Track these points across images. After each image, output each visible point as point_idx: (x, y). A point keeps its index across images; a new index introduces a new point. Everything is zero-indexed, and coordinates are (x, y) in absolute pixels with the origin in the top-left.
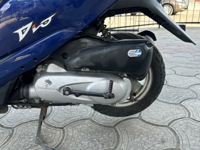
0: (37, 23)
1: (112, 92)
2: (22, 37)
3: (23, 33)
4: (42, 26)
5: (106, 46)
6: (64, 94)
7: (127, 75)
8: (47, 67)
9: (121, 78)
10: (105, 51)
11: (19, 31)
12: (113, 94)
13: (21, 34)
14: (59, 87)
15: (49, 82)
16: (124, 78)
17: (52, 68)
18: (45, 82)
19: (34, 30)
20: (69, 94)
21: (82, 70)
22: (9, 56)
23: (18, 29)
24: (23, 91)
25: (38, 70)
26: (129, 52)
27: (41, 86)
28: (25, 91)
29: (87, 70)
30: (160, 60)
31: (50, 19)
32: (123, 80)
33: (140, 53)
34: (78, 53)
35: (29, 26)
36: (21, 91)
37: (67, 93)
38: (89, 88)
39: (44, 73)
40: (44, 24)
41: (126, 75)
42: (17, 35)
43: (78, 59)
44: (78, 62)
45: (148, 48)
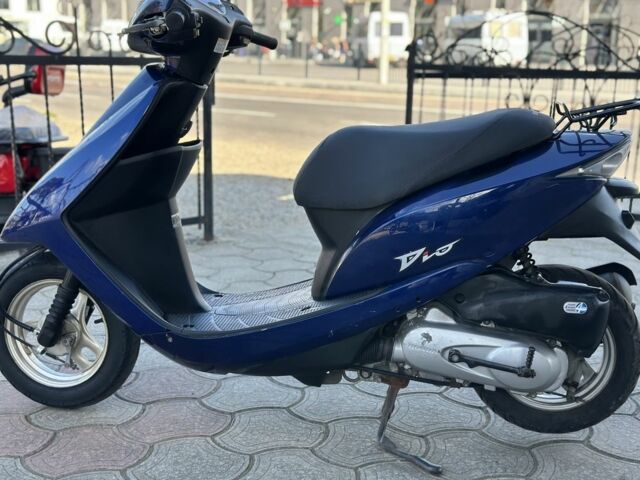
0: (430, 250)
1: (532, 367)
2: (404, 266)
3: (408, 261)
4: (438, 254)
5: (528, 291)
6: (451, 360)
7: (562, 343)
8: (425, 313)
9: (550, 347)
10: (526, 298)
11: (403, 258)
12: (533, 371)
13: (405, 261)
14: (443, 347)
15: (428, 337)
16: (555, 349)
17: (434, 314)
18: (420, 336)
19: (426, 258)
20: (458, 361)
21: (482, 324)
22: (379, 291)
23: (402, 254)
24: (383, 346)
25: (411, 316)
26: (566, 304)
27: (415, 342)
28: (387, 347)
29: (492, 325)
30: (631, 325)
31: (450, 246)
32: (554, 352)
33: (585, 309)
34: (481, 297)
35: (419, 252)
36: (381, 345)
37: (456, 358)
38: (491, 356)
39: (420, 322)
40: (441, 251)
41: (559, 343)
42: (400, 262)
43: (480, 306)
44: (479, 311)
45: (601, 303)
